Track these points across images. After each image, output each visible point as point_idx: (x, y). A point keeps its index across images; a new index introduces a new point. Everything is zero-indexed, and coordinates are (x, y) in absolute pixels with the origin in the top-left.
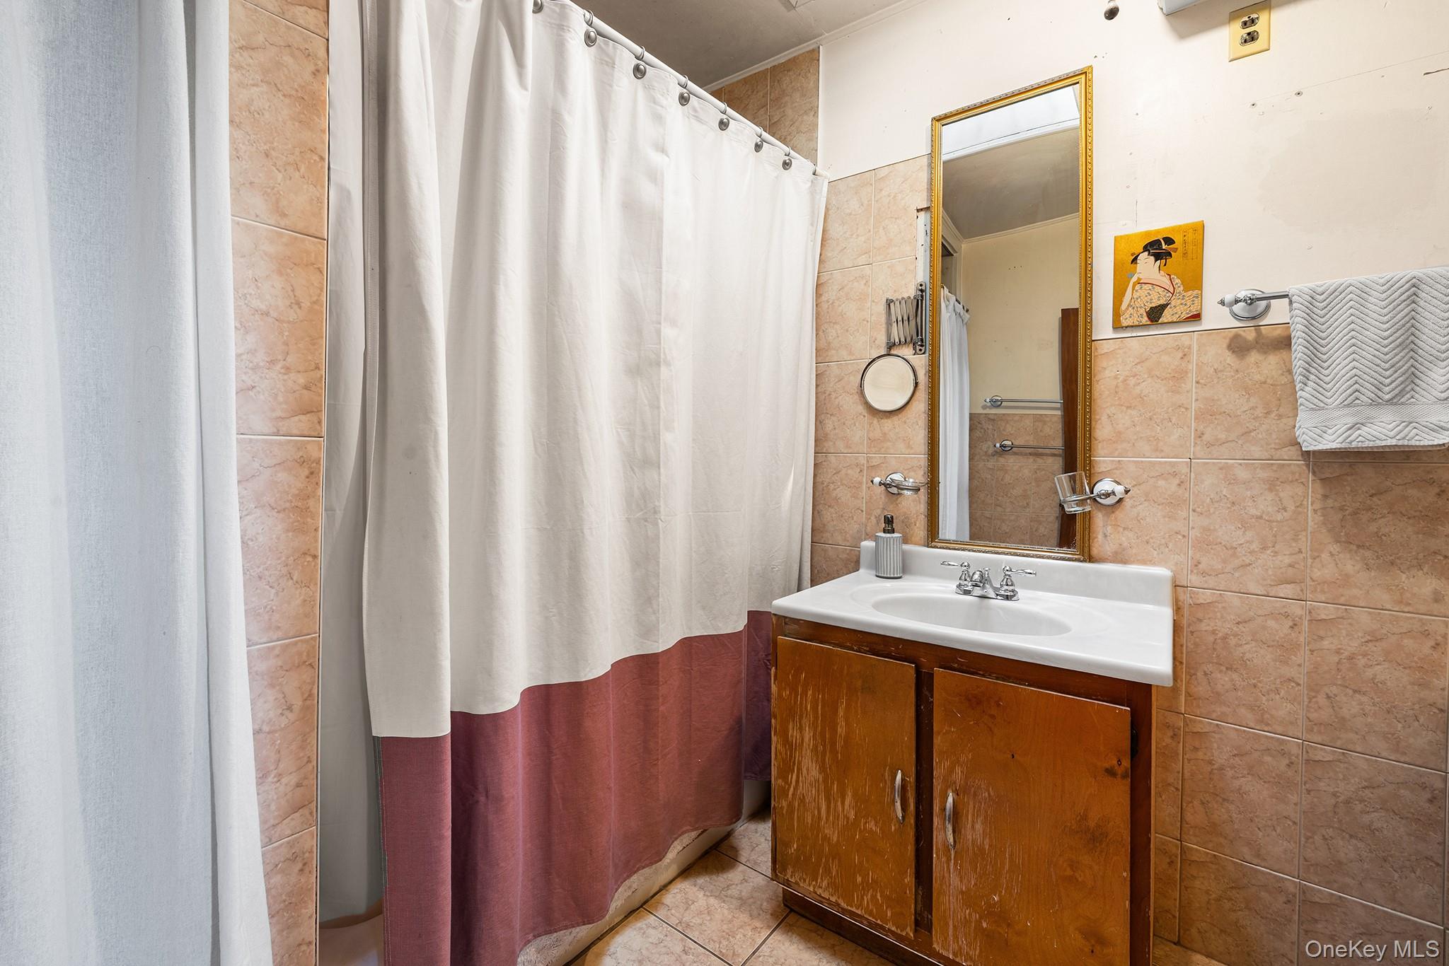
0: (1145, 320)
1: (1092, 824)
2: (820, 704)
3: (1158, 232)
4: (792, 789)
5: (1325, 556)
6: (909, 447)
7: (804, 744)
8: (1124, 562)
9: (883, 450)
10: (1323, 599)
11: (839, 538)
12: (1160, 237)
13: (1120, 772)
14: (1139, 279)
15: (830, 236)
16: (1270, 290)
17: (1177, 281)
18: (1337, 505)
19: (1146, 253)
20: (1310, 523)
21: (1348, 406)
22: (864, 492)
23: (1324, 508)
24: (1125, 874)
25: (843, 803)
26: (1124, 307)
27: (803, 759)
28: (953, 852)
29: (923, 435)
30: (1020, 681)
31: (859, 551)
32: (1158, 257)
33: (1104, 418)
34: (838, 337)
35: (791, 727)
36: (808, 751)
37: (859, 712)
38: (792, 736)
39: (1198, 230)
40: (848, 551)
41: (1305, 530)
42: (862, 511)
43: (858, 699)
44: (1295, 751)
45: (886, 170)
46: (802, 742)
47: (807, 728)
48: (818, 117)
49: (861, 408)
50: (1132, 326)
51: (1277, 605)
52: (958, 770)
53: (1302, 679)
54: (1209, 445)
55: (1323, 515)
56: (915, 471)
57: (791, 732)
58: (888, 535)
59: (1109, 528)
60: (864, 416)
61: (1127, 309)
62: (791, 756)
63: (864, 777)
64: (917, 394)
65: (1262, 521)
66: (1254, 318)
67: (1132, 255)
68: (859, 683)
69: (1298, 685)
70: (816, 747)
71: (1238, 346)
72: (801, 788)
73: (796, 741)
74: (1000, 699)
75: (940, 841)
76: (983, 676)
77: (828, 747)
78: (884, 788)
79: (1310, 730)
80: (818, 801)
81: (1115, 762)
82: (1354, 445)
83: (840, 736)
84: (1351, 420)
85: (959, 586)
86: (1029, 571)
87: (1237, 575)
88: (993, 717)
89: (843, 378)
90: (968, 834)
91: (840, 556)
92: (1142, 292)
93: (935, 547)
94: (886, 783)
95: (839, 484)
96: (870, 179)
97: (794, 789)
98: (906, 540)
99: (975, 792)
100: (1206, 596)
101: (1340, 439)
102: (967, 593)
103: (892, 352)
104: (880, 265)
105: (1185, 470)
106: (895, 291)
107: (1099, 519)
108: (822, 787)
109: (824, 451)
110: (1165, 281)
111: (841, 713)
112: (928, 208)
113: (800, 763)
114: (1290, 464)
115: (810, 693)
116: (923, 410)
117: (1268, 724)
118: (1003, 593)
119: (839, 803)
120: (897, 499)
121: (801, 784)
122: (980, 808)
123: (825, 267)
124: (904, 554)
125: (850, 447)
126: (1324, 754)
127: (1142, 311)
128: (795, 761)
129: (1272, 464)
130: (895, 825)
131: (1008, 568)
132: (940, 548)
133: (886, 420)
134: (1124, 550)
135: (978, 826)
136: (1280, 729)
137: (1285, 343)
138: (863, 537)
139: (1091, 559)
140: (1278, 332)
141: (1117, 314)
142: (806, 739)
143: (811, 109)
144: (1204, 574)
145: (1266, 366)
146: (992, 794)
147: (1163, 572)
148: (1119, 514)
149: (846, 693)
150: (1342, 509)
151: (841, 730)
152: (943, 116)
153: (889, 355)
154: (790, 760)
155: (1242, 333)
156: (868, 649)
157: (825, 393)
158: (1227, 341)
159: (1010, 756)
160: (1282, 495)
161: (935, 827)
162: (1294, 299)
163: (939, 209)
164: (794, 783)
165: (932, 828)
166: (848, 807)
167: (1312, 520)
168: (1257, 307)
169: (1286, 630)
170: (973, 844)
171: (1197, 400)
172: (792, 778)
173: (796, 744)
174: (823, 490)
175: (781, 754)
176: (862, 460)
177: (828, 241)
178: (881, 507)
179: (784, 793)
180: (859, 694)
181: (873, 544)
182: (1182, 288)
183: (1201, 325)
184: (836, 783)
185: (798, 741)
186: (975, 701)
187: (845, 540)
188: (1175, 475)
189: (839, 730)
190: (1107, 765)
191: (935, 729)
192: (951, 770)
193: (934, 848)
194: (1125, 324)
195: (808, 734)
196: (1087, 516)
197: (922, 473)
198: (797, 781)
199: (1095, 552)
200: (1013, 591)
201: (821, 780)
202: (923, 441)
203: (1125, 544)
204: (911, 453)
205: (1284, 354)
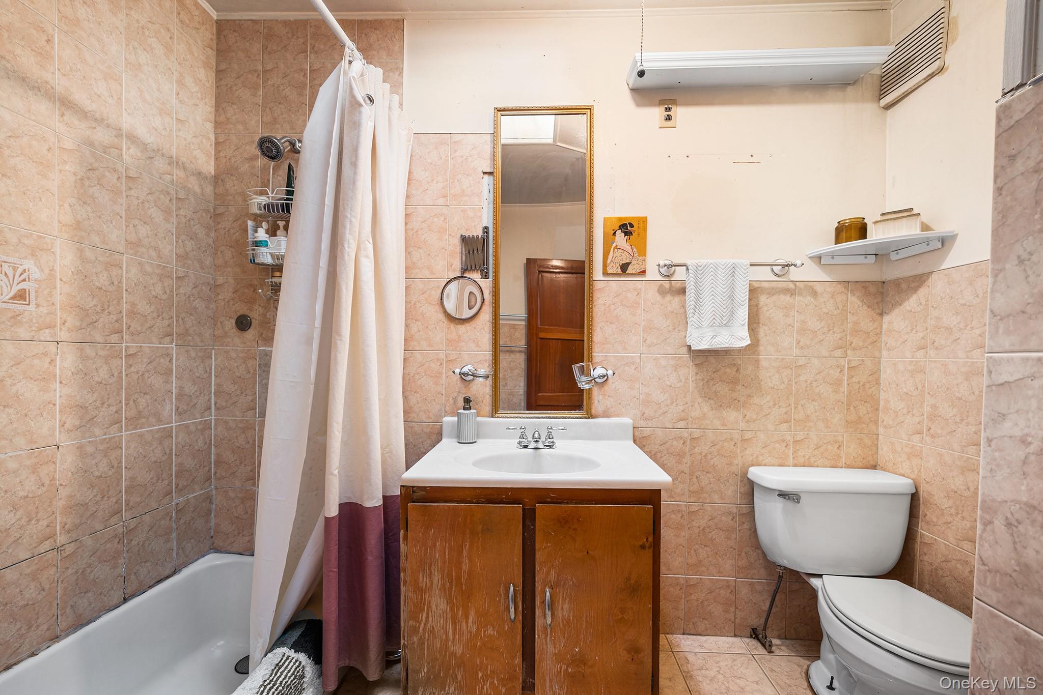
0: (619, 271)
1: (632, 582)
2: (447, 551)
3: (626, 218)
4: (423, 625)
5: (696, 404)
6: (478, 346)
7: (434, 586)
8: (608, 416)
9: (458, 348)
10: (696, 427)
11: (423, 417)
12: (627, 222)
13: (647, 546)
14: (617, 246)
15: (414, 178)
16: (676, 262)
17: (635, 250)
18: (701, 378)
19: (620, 231)
20: (691, 388)
21: (711, 326)
22: (443, 380)
23: (696, 380)
24: (650, 606)
25: (467, 622)
26: (609, 261)
27: (433, 598)
28: (549, 630)
29: (488, 337)
30: (589, 502)
31: (441, 426)
32: (626, 234)
33: (598, 329)
34: (421, 259)
35: (421, 575)
36: (437, 591)
37: (480, 549)
38: (422, 583)
39: (644, 220)
40: (431, 426)
41: (689, 391)
42: (442, 395)
43: (479, 539)
44: (684, 509)
45: (460, 137)
46: (432, 585)
47: (436, 573)
48: (402, 77)
49: (441, 316)
50: (613, 274)
51: (678, 433)
52: (553, 572)
53: (687, 471)
54: (649, 346)
55: (696, 383)
56: (482, 364)
57: (421, 579)
58: (468, 412)
59: (601, 397)
60: (444, 322)
61: (610, 263)
62: (421, 599)
63: (484, 597)
64: (484, 308)
65: (671, 388)
66: (668, 276)
67: (613, 230)
68: (480, 527)
69: (685, 474)
70: (443, 585)
71: (662, 292)
72: (430, 623)
73: (426, 586)
74: (580, 517)
75: (540, 625)
76: (567, 503)
77: (454, 583)
78: (500, 600)
79: (690, 496)
80: (446, 627)
81: (645, 540)
82: (714, 346)
83: (465, 571)
84: (712, 334)
85: (519, 443)
86: (561, 428)
87: (661, 418)
88: (575, 530)
89: (426, 292)
90: (559, 613)
91: (425, 431)
92: (618, 253)
93: (498, 417)
94: (501, 596)
95: (423, 374)
96: (446, 139)
97: (424, 624)
98: (478, 415)
99: (564, 584)
100: (647, 432)
101: (708, 344)
102: (526, 447)
103: (465, 275)
104: (455, 208)
105: (638, 361)
106: (467, 230)
107: (596, 392)
108: (449, 615)
109: (410, 349)
110: (629, 248)
111: (465, 553)
112: (491, 173)
113: (429, 602)
114: (683, 357)
115: (438, 544)
116: (488, 319)
117: (673, 498)
118: (547, 444)
119: (464, 623)
120: (469, 384)
121: (430, 619)
122: (567, 593)
123: (409, 202)
124: (478, 424)
125: (432, 346)
126: (695, 508)
127: (618, 265)
128: (425, 601)
129: (676, 357)
130: (508, 625)
131: (550, 427)
132: (501, 417)
133: (460, 326)
134: (608, 409)
135: (566, 606)
136: (678, 499)
137: (683, 291)
138: (443, 414)
139: (591, 416)
140: (679, 285)
141: (605, 266)
142: (435, 582)
143: (397, 69)
144: (646, 419)
145: (674, 302)
146: (575, 581)
147: (628, 421)
148: (606, 388)
149: (470, 537)
150: (703, 380)
151: (465, 567)
152: (502, 109)
153: (463, 277)
154: (421, 603)
155: (663, 284)
156: (484, 500)
157: (410, 303)
158: (657, 287)
159: (586, 553)
160: (679, 373)
161: (536, 616)
162: (690, 267)
163: (499, 175)
164: (424, 620)
165: (535, 618)
166: (471, 624)
167: (692, 386)
168: (671, 270)
169: (681, 445)
170: (562, 619)
171: (643, 320)
172: (422, 617)
173: (426, 588)
174: (409, 380)
175: (412, 600)
176: (442, 355)
177: (413, 181)
178: (457, 390)
179: (415, 630)
180: (480, 535)
181: (455, 419)
182: (637, 254)
183: (645, 277)
184: (461, 608)
185: (428, 586)
186: (563, 522)
187: (429, 417)
188: (633, 363)
189: (464, 567)
190: (641, 543)
191: (537, 547)
192: (548, 573)
193: (536, 631)
194: (609, 272)
195: (437, 577)
196: (589, 390)
197: (488, 365)
198: (427, 617)
199: (593, 412)
200: (553, 442)
201: (448, 610)
202: (488, 342)
203: (609, 406)
204: (479, 350)
205: (681, 296)
